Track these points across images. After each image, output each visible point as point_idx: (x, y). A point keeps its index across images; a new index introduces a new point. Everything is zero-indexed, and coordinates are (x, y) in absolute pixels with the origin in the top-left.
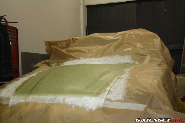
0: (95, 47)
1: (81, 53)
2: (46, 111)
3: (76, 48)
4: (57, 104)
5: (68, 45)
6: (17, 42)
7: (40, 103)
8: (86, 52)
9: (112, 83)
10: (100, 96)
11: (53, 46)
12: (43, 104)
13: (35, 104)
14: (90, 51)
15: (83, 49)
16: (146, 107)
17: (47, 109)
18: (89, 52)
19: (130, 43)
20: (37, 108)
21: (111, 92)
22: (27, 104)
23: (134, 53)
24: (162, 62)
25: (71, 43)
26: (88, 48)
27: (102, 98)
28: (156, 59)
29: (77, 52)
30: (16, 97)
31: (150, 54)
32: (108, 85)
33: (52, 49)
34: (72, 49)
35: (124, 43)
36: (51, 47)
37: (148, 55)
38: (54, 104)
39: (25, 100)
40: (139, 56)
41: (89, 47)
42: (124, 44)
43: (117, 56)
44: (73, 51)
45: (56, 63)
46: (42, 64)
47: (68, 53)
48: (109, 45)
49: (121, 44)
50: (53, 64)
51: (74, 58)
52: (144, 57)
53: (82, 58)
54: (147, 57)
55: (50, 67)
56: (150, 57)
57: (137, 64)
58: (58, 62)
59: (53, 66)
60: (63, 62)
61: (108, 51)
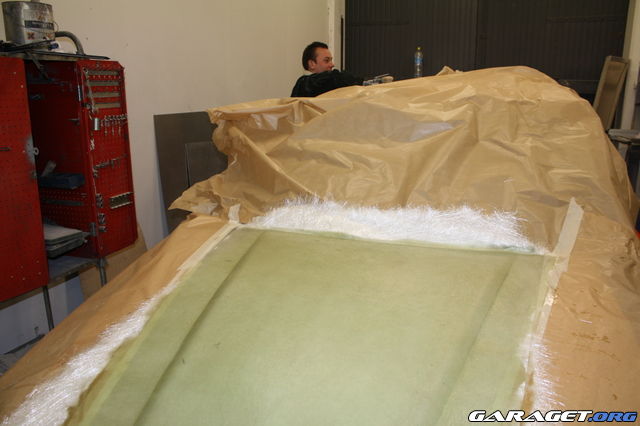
0: (378, 148)
1: (328, 167)
3: (311, 144)
5: (285, 128)
6: (123, 109)
8: (345, 167)
11: (235, 131)
14: (360, 161)
15: (337, 149)
18: (356, 168)
19: (501, 140)
23: (521, 193)
24: (629, 242)
25: (296, 116)
26: (352, 146)
29: (313, 162)
31: (575, 194)
33: (231, 141)
34: (299, 148)
35: (481, 135)
36: (227, 134)
37: (573, 201)
40: (542, 205)
41: (356, 141)
42: (481, 142)
43: (466, 211)
44: (301, 152)
45: (239, 205)
46: (200, 194)
47: (283, 172)
48: (428, 140)
49: (471, 141)
50: (232, 208)
51: (303, 197)
52: (558, 210)
53: (333, 204)
54: (569, 212)
55: (220, 217)
56: (582, 212)
57: (542, 251)
58: (248, 197)
59: (230, 215)
60: (264, 203)
61: (426, 178)
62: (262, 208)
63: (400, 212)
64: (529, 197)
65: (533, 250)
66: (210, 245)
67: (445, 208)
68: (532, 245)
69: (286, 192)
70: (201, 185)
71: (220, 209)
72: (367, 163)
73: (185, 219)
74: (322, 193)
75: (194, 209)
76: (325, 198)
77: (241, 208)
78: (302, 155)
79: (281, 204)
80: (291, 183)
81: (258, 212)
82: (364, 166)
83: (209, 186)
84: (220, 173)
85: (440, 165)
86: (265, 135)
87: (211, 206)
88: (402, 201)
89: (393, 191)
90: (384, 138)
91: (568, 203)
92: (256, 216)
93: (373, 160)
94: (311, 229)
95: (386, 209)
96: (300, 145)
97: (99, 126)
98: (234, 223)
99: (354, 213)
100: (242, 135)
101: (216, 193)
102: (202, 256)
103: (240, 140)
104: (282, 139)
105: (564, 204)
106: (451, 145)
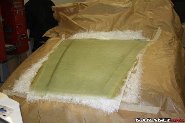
0: (105, 16)
1: (90, 22)
2: (64, 110)
3: (84, 16)
4: (73, 104)
5: (76, 11)
7: (57, 102)
8: (95, 22)
9: (127, 80)
10: (116, 98)
11: (61, 13)
12: (60, 103)
13: (52, 102)
14: (99, 20)
15: (92, 17)
16: (160, 110)
17: (64, 109)
18: (98, 22)
19: (140, 12)
20: (55, 106)
21: (126, 93)
22: (44, 102)
23: (145, 26)
24: (173, 37)
25: (79, 8)
26: (97, 16)
27: (117, 100)
28: (167, 33)
29: (85, 21)
30: (33, 93)
31: (160, 26)
32: (123, 83)
33: (60, 16)
34: (81, 17)
35: (134, 11)
36: (58, 14)
37: (159, 28)
38: (71, 104)
39: (42, 97)
40: (150, 29)
42: (134, 13)
43: (128, 31)
44: (81, 18)
45: (65, 34)
46: (51, 32)
47: (77, 24)
48: (119, 13)
49: (131, 13)
50: (62, 35)
51: (84, 30)
52: (155, 30)
53: (92, 31)
54: (158, 31)
55: (59, 37)
56: (161, 30)
57: (148, 40)
58: (67, 32)
59: (62, 37)
60: (72, 33)
61: (118, 23)
62: (72, 34)
63: (111, 32)
64: (147, 27)
65: (146, 40)
66: (59, 43)
67: (123, 30)
68: (146, 39)
69: (78, 29)
70: (52, 30)
71: (58, 36)
72: (102, 21)
73: (48, 39)
74: (89, 29)
75: (50, 36)
76: (90, 30)
77: (65, 35)
78: (82, 19)
79: (77, 33)
80: (79, 27)
81: (71, 35)
82: (101, 21)
83: (54, 30)
84: (56, 26)
85: (122, 20)
86: (70, 14)
87: (56, 35)
88: (111, 30)
89: (109, 27)
90: (106, 13)
91: (158, 28)
92: (70, 36)
93: (103, 20)
94: (86, 38)
95: (107, 32)
96: (81, 16)
97: (18, 12)
98: (63, 39)
99: (98, 33)
100: (63, 14)
101: (57, 31)
102: (57, 45)
103: (62, 15)
104: (75, 15)
105: (157, 29)
106: (126, 14)
